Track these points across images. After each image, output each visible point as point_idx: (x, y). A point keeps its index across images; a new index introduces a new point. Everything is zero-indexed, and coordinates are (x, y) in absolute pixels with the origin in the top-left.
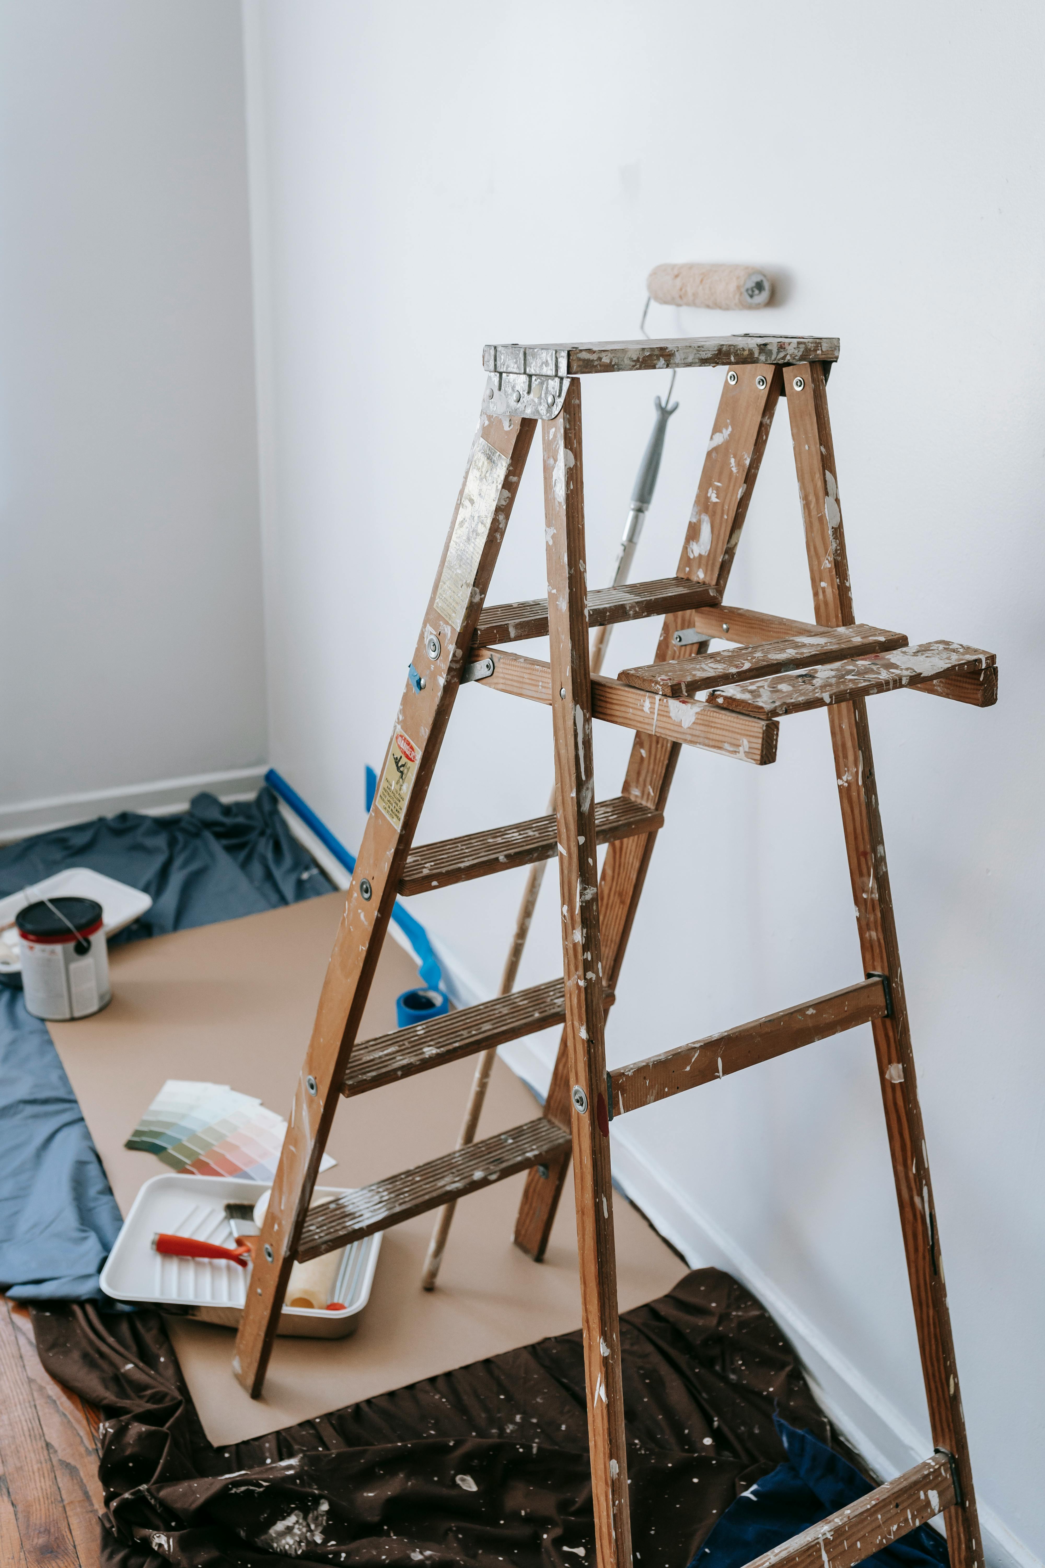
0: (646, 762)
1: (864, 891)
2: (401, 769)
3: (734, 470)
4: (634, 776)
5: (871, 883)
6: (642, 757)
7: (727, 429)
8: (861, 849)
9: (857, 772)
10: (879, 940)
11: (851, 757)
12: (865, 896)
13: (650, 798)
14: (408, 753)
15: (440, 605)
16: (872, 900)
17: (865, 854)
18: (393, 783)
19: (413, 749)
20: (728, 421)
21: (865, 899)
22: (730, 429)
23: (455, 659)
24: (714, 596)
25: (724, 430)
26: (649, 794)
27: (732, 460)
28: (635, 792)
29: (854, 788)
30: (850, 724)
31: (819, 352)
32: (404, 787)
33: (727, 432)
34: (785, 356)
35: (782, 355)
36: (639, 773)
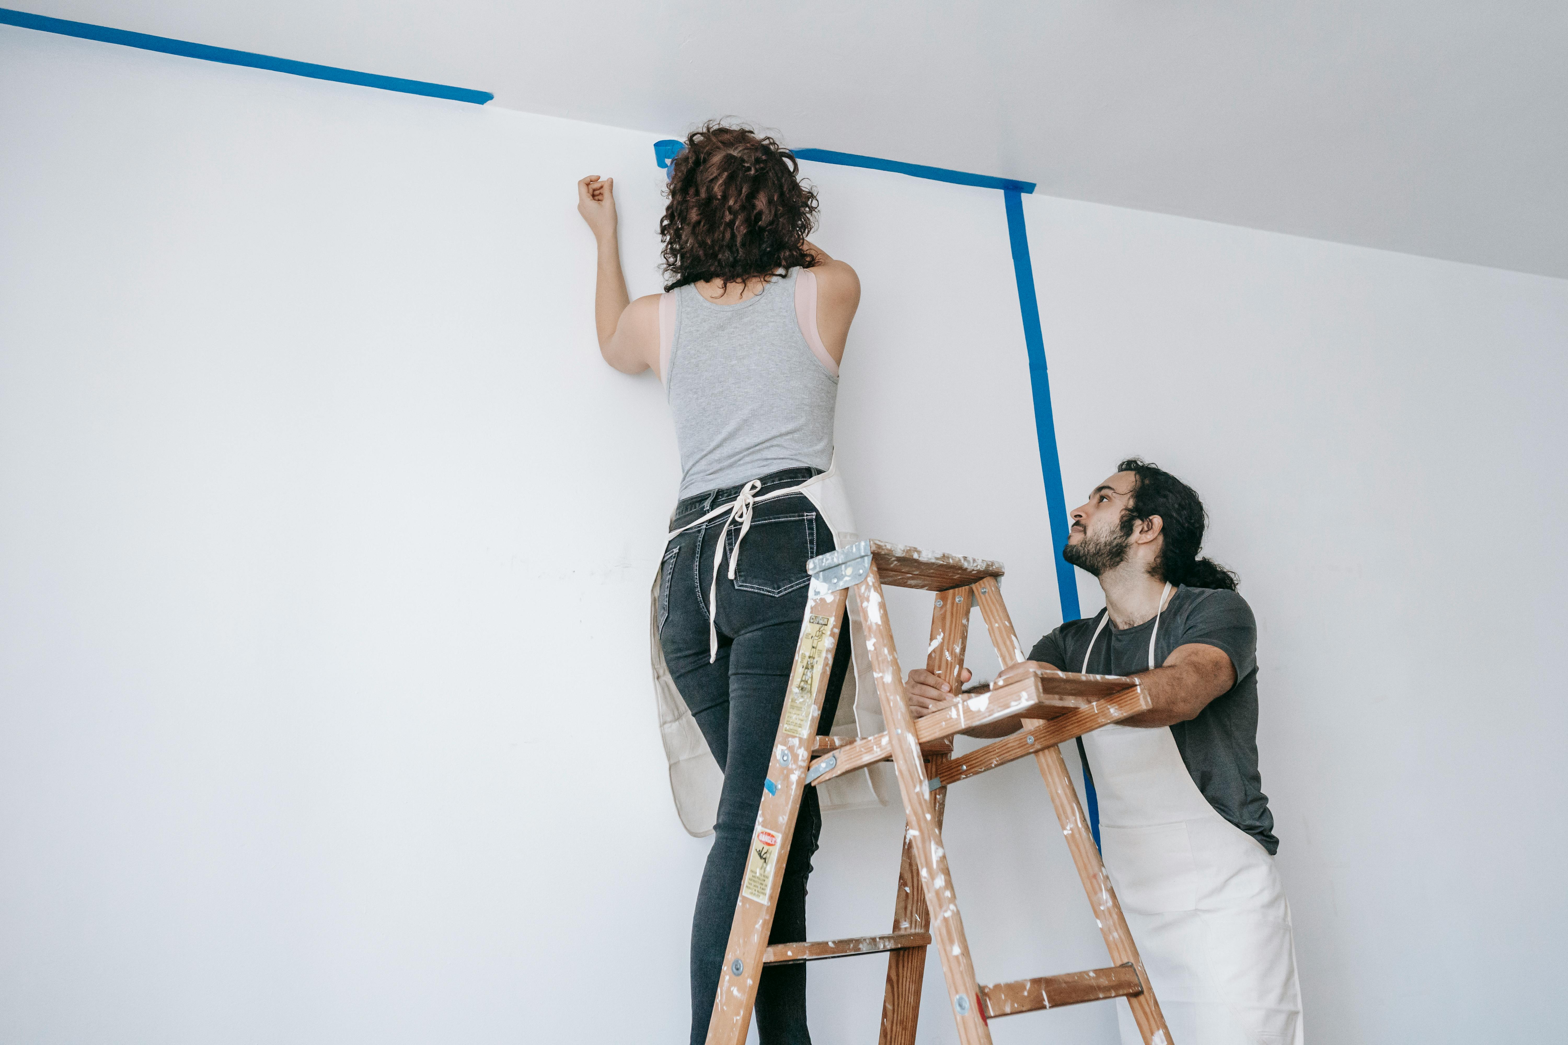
0: (910, 896)
1: (1100, 905)
2: (764, 857)
3: (949, 659)
4: (902, 911)
5: (1105, 895)
6: (907, 893)
7: (940, 635)
8: (1092, 874)
9: (1076, 820)
10: (1120, 937)
11: (1069, 811)
12: (1102, 908)
13: (918, 923)
14: (769, 842)
15: (788, 728)
16: (1108, 909)
17: (1095, 876)
18: (758, 871)
19: (773, 836)
20: (940, 630)
21: (1103, 911)
22: (942, 634)
23: (803, 759)
24: (948, 745)
25: (938, 637)
26: (916, 920)
27: (947, 653)
28: (905, 925)
29: (1076, 831)
30: (1063, 788)
31: (994, 567)
32: (768, 868)
33: (939, 638)
34: (977, 565)
35: (975, 565)
36: (906, 908)
